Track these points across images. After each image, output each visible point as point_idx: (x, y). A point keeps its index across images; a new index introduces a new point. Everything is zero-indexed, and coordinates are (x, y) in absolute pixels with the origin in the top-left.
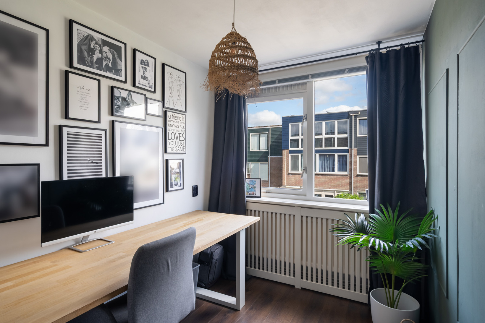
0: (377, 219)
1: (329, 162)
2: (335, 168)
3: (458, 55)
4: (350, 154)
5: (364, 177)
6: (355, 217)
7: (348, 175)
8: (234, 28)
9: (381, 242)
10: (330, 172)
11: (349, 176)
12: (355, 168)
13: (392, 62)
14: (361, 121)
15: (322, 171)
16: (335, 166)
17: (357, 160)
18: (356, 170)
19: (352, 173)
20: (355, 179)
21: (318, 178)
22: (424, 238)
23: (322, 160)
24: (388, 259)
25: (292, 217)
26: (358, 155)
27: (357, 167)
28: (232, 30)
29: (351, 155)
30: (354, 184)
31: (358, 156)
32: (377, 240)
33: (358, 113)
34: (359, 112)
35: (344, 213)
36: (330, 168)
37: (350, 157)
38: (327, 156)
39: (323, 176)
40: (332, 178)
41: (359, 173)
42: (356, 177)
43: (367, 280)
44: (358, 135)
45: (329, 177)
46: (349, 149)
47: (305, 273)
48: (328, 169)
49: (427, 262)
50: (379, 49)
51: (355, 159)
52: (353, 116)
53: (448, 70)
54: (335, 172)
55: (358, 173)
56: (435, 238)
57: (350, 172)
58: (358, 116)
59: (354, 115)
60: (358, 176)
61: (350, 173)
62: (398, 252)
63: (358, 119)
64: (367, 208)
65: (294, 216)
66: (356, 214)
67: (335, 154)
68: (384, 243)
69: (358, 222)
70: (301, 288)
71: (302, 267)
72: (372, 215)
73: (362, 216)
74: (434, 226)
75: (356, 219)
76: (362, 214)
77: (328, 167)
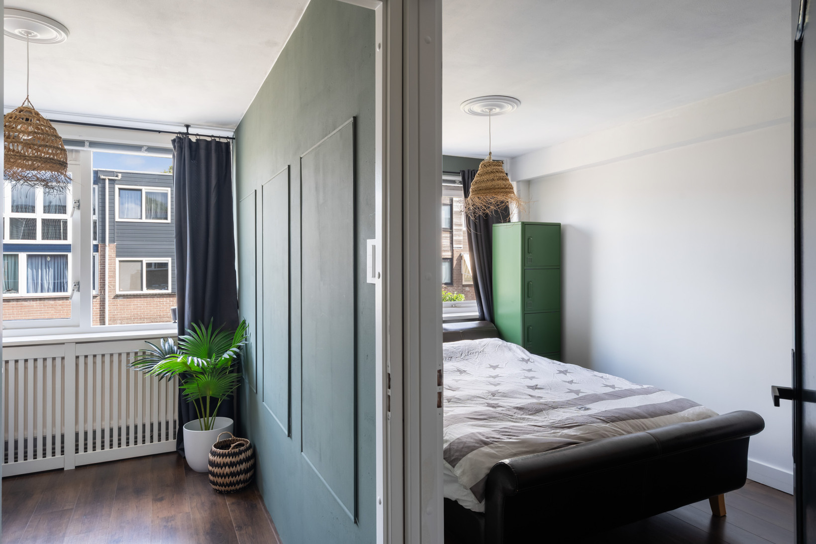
0: (188, 339)
1: (52, 271)
2: (67, 283)
3: (262, 186)
4: (101, 255)
5: (130, 298)
6: (161, 343)
7: (97, 296)
8: (28, 100)
9: (199, 360)
10: (54, 291)
11: (98, 298)
12: (111, 282)
13: (202, 153)
14: (124, 191)
15: (36, 291)
16: (67, 278)
17: (115, 267)
18: (114, 286)
19: (104, 292)
20: (111, 303)
21: (25, 306)
22: (239, 347)
23: (34, 266)
24: (204, 379)
25: (58, 362)
26: (118, 256)
27: (115, 280)
28: (24, 103)
29: (103, 256)
30: (110, 313)
31: (118, 259)
32: (195, 359)
33: (117, 176)
34: (120, 175)
35: (145, 341)
36: (54, 283)
37: (101, 260)
38: (49, 259)
39: (38, 302)
40: (61, 305)
41: (120, 291)
42: (113, 299)
43: (175, 422)
44: (117, 219)
45: (52, 302)
46: (99, 246)
47: (82, 442)
48: (51, 287)
49: (239, 370)
50: (187, 134)
51: (112, 264)
52: (107, 182)
53: (256, 191)
54: (67, 291)
55: (118, 292)
56: (246, 344)
57: (100, 290)
58: (116, 182)
59: (109, 179)
60: (117, 296)
61: (101, 292)
62: (214, 368)
63: (117, 187)
64: (175, 331)
65: (63, 358)
66: (162, 340)
67: (67, 255)
68: (203, 361)
69: (165, 348)
70: (76, 467)
71: (77, 434)
72: (182, 337)
73: (171, 341)
74: (246, 334)
75: (162, 345)
76: (169, 339)
77: (51, 282)
